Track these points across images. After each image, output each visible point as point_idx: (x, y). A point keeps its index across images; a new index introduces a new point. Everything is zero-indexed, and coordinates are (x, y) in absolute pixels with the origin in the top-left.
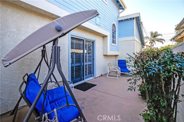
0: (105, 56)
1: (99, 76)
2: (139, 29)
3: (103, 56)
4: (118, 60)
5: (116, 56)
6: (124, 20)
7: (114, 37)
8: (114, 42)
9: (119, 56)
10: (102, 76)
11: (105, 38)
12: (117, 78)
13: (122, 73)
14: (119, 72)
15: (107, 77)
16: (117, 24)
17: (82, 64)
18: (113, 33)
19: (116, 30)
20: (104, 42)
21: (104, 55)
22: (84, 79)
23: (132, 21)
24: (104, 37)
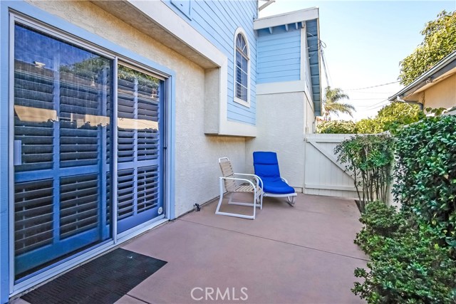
0: (213, 137)
1: (189, 212)
2: (310, 64)
3: (204, 138)
4: (254, 154)
5: (248, 139)
6: (274, 28)
7: (240, 77)
8: (241, 93)
9: (255, 141)
10: (199, 209)
11: (212, 76)
12: (253, 217)
13: (267, 195)
14: (259, 192)
15: (217, 212)
16: (250, 40)
17: (106, 168)
18: (239, 65)
19: (249, 56)
20: (206, 88)
21: (207, 135)
22: (111, 236)
23: (295, 33)
24: (208, 69)
